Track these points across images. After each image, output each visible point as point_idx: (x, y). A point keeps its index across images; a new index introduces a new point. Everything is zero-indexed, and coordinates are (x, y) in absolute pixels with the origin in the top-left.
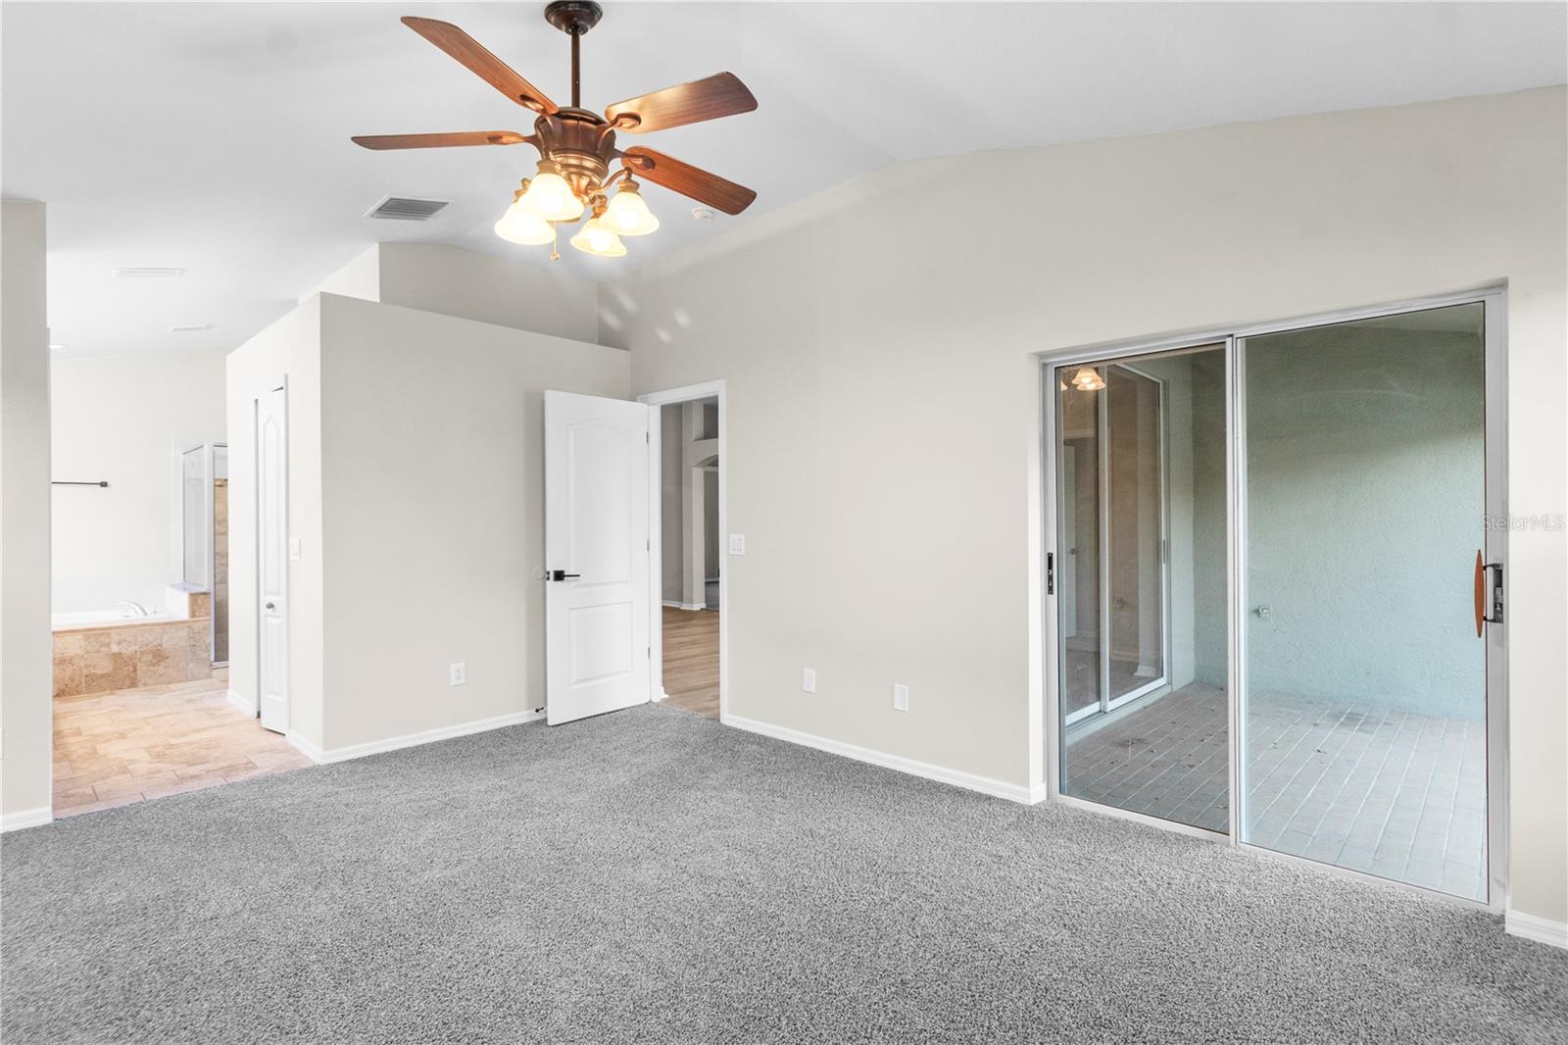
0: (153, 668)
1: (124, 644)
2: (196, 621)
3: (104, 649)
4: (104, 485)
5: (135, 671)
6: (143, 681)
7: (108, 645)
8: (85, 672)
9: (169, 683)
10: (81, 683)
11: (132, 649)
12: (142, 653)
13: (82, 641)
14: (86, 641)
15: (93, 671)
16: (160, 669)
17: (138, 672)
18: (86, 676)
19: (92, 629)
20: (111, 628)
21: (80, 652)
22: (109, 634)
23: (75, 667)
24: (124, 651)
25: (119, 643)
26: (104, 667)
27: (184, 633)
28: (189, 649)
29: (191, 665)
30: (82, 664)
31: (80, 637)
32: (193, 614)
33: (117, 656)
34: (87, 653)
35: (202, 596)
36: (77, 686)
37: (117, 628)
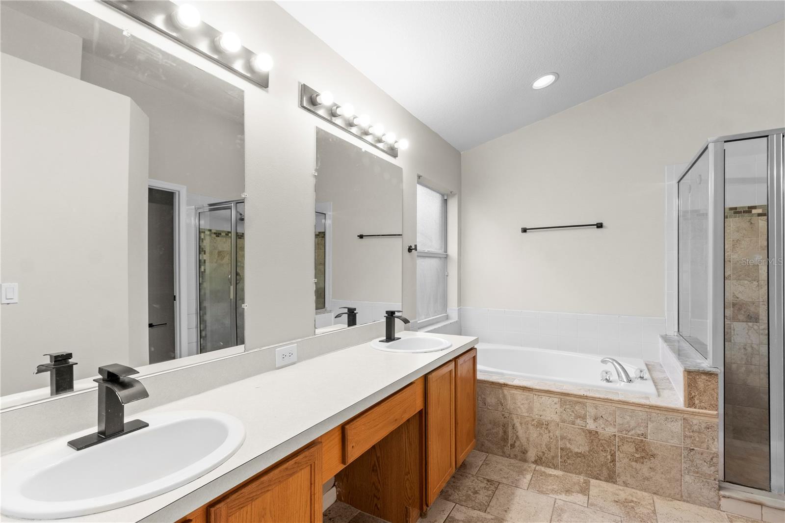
0: (634, 464)
1: (601, 421)
2: (693, 414)
3: (578, 421)
4: (600, 226)
5: (613, 461)
6: (623, 478)
7: (584, 418)
8: (560, 444)
9: (655, 493)
10: (557, 456)
11: (610, 430)
12: (622, 439)
13: (558, 406)
14: (561, 406)
15: (568, 446)
16: (645, 470)
17: (618, 464)
18: (562, 449)
19: (568, 395)
20: (586, 397)
21: (556, 418)
22: (584, 404)
23: (551, 434)
24: (600, 430)
25: (595, 420)
26: (580, 445)
27: (677, 427)
28: (685, 453)
29: (687, 478)
30: (558, 433)
31: (556, 400)
32: (690, 401)
33: (592, 435)
34: (563, 421)
35: (704, 377)
36: (553, 458)
37: (594, 399)
